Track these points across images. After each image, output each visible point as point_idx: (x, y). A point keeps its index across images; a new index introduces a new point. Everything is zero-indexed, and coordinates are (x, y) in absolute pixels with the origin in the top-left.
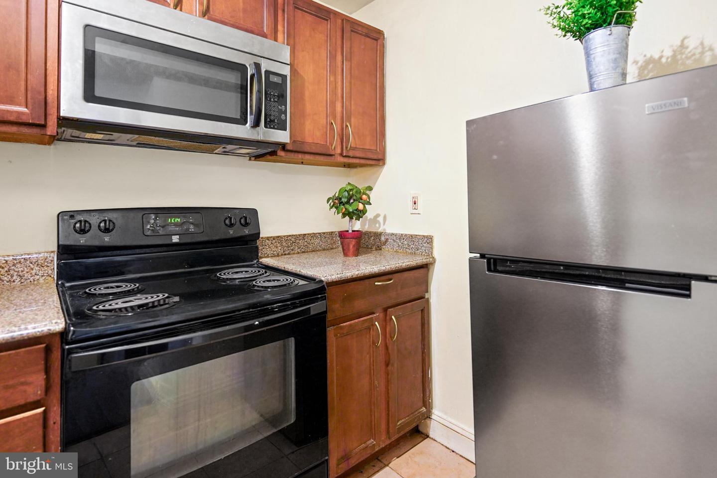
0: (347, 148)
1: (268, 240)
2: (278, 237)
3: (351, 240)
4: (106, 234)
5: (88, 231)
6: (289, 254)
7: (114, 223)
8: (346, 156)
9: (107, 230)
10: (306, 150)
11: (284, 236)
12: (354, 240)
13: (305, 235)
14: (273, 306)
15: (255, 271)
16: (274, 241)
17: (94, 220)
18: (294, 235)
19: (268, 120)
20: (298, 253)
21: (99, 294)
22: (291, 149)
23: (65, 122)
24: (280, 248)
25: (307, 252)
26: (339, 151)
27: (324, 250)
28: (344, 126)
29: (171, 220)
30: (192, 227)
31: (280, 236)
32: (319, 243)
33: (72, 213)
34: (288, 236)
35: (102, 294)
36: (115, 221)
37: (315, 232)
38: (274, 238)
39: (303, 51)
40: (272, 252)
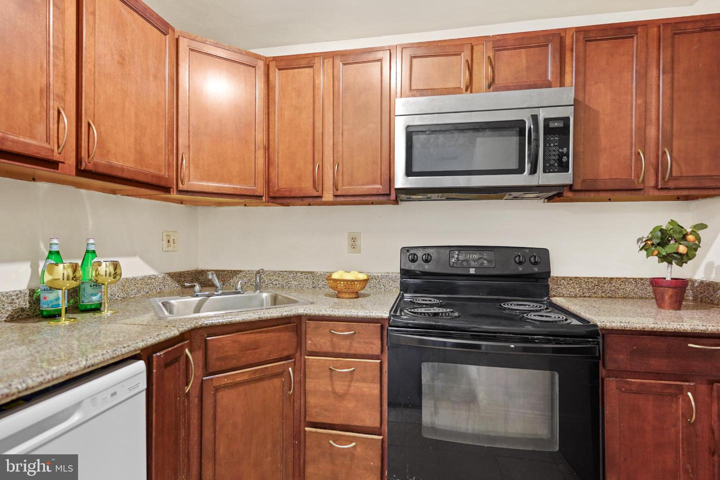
0: (663, 178)
1: (564, 280)
2: (576, 278)
3: (667, 289)
4: (427, 264)
5: (416, 261)
6: (590, 297)
7: (431, 256)
8: (661, 189)
9: (427, 261)
10: (599, 188)
11: (584, 278)
12: (671, 290)
13: (613, 278)
14: (533, 337)
15: (537, 306)
16: (571, 282)
17: (420, 254)
18: (597, 278)
19: (548, 165)
20: (603, 297)
21: (417, 303)
22: (580, 188)
23: (399, 190)
24: (578, 289)
25: (615, 298)
26: (651, 182)
27: (641, 298)
28: (660, 153)
29: (470, 256)
30: (485, 262)
31: (578, 277)
32: (634, 290)
33: (408, 249)
34: (588, 278)
35: (419, 303)
36: (431, 255)
37: (627, 277)
38: (571, 279)
39: (597, 83)
40: (568, 293)
